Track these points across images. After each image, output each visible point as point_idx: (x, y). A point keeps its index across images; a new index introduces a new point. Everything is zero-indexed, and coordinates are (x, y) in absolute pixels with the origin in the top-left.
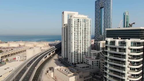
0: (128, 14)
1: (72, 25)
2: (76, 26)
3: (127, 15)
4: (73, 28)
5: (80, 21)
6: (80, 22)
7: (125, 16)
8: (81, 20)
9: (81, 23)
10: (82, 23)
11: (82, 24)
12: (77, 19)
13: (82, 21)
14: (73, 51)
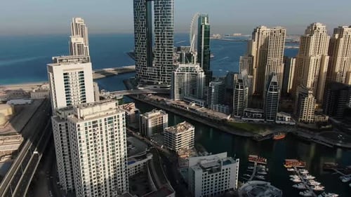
0: (208, 22)
1: (80, 138)
2: (89, 137)
3: (206, 24)
4: (84, 144)
5: (99, 125)
6: (99, 127)
7: (202, 26)
8: (101, 121)
9: (101, 129)
10: (103, 126)
11: (104, 130)
12: (91, 121)
13: (103, 122)
14: (88, 183)
